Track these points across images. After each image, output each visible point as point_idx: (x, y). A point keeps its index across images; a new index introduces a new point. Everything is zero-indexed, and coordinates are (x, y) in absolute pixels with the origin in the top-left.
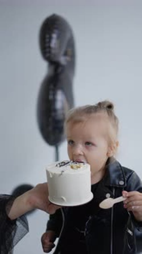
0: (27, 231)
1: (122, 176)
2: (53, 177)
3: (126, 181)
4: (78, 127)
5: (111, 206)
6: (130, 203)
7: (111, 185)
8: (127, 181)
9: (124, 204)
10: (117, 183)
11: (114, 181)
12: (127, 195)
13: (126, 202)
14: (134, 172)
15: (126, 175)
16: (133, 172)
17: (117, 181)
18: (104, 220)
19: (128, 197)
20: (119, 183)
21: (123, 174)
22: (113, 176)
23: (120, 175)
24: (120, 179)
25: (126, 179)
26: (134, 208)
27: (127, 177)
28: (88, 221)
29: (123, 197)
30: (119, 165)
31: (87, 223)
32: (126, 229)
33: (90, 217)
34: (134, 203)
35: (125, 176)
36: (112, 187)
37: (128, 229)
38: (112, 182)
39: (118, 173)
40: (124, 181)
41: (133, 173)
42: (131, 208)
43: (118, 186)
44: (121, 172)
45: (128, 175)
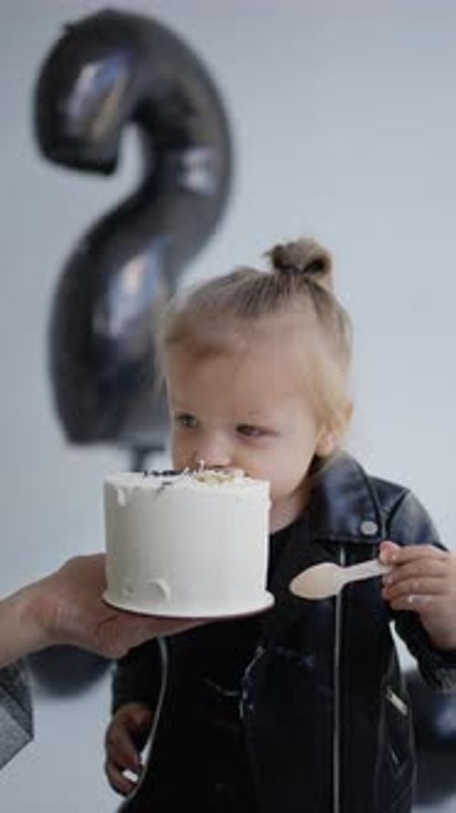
0: (28, 737)
1: (369, 503)
2: (129, 504)
3: (383, 522)
4: (210, 371)
5: (336, 589)
6: (403, 585)
7: (332, 538)
8: (389, 522)
9: (382, 586)
10: (354, 532)
11: (343, 522)
12: (394, 558)
13: (389, 580)
14: (408, 491)
15: (382, 502)
16: (404, 491)
17: (352, 524)
18: (309, 661)
19: (399, 564)
20: (359, 529)
21: (372, 498)
22: (339, 504)
23: (362, 501)
24: (363, 518)
25: (384, 516)
26: (415, 600)
27: (388, 508)
28: (253, 663)
29: (381, 563)
30: (356, 469)
31: (248, 669)
32: (386, 692)
33: (260, 650)
34: (416, 583)
35: (379, 504)
36: (337, 543)
37: (390, 692)
38: (334, 526)
39: (353, 496)
40: (378, 521)
41: (408, 497)
42: (405, 602)
43: (356, 541)
44: (365, 492)
45: (392, 503)
